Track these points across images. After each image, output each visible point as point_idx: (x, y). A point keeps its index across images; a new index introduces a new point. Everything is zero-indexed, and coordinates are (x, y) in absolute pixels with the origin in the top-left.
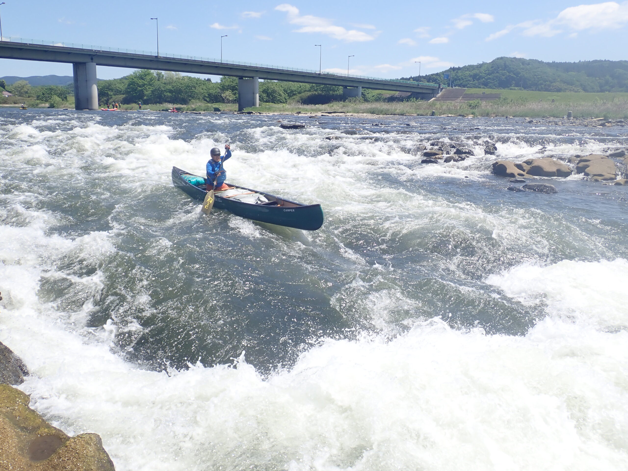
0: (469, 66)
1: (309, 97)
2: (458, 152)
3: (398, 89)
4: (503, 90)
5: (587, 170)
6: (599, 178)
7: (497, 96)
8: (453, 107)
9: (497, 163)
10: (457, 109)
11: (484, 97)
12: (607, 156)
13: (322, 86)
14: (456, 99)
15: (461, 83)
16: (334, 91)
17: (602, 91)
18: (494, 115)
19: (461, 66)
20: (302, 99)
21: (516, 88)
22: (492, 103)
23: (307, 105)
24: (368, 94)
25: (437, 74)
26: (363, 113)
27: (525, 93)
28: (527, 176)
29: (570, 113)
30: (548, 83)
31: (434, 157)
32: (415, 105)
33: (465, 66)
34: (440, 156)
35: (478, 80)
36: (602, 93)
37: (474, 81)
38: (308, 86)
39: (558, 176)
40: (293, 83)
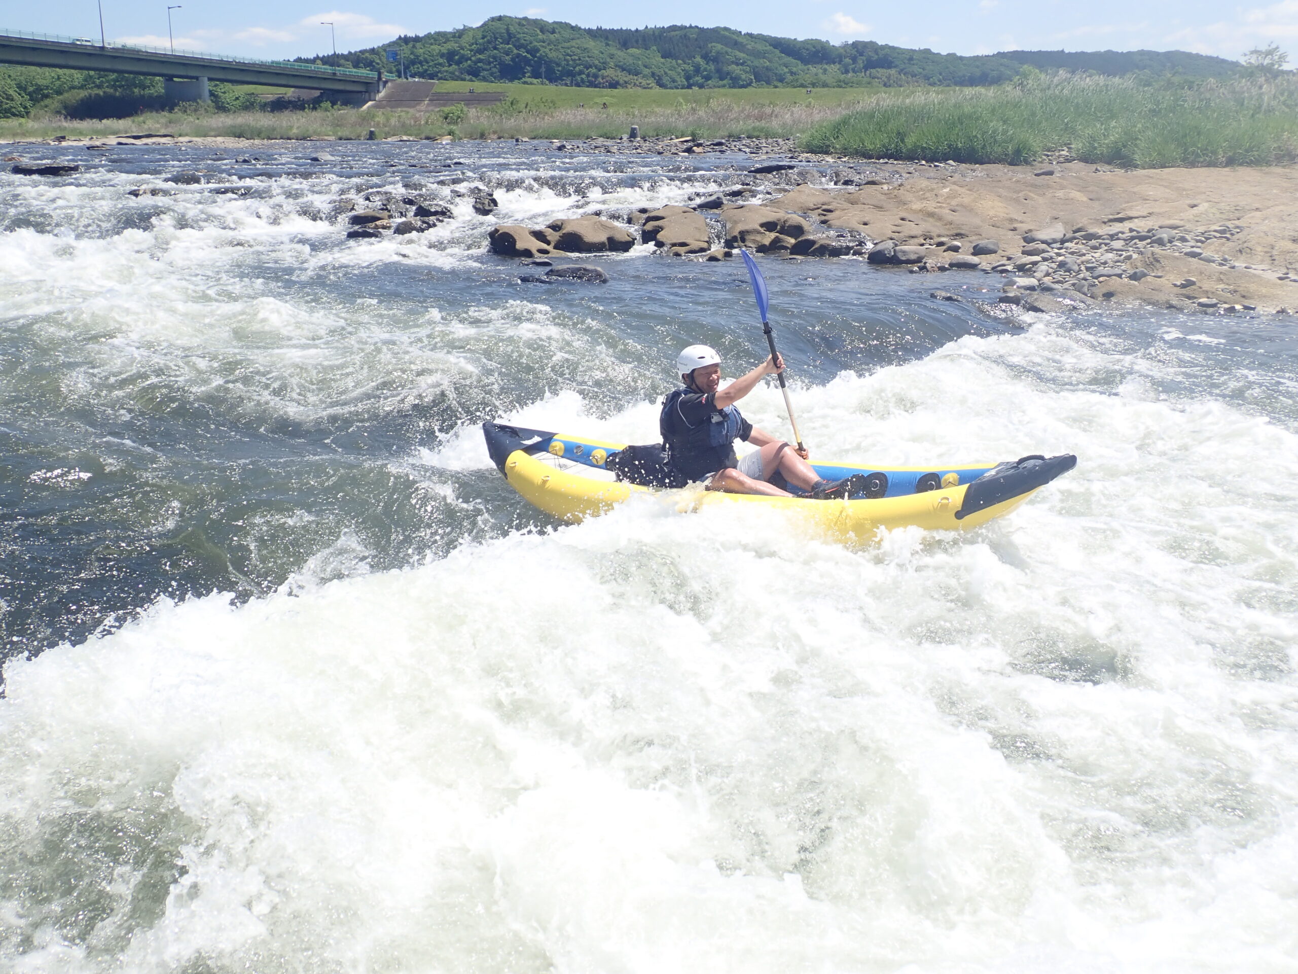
0: (436, 33)
1: (82, 100)
2: (422, 212)
3: (291, 83)
4: (510, 84)
5: (660, 236)
6: (682, 250)
7: (496, 98)
8: (413, 123)
9: (496, 231)
10: (420, 125)
11: (473, 99)
12: (694, 209)
13: (114, 76)
14: (417, 104)
15: (426, 70)
16: (143, 87)
17: (689, 87)
18: (495, 137)
19: (421, 35)
20: (66, 108)
21: (535, 81)
22: (489, 110)
23: (81, 119)
24: (224, 93)
25: (373, 51)
26: (215, 136)
27: (551, 89)
28: (555, 253)
29: (635, 129)
30: (593, 70)
31: (373, 225)
32: (331, 118)
33: (430, 34)
34: (384, 222)
35: (458, 63)
36: (690, 91)
37: (450, 65)
38: (78, 76)
39: (611, 250)
40: (38, 69)
